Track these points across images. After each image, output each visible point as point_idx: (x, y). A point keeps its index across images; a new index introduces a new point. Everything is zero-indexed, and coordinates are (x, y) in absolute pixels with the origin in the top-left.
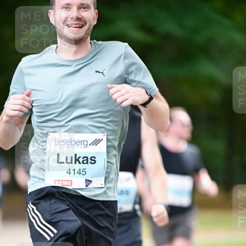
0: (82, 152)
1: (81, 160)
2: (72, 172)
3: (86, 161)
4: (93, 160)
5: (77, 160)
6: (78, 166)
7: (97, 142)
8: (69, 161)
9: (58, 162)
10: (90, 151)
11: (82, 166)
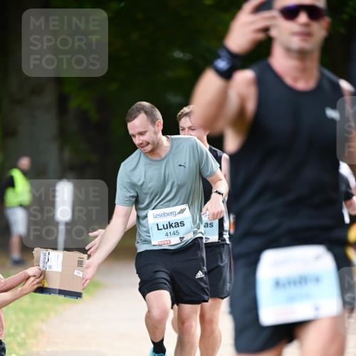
0: (173, 219)
1: (173, 225)
2: (169, 234)
3: (177, 225)
4: (182, 224)
5: (171, 226)
6: (172, 230)
7: (182, 211)
8: (165, 227)
9: (158, 229)
10: (179, 218)
11: (175, 229)
